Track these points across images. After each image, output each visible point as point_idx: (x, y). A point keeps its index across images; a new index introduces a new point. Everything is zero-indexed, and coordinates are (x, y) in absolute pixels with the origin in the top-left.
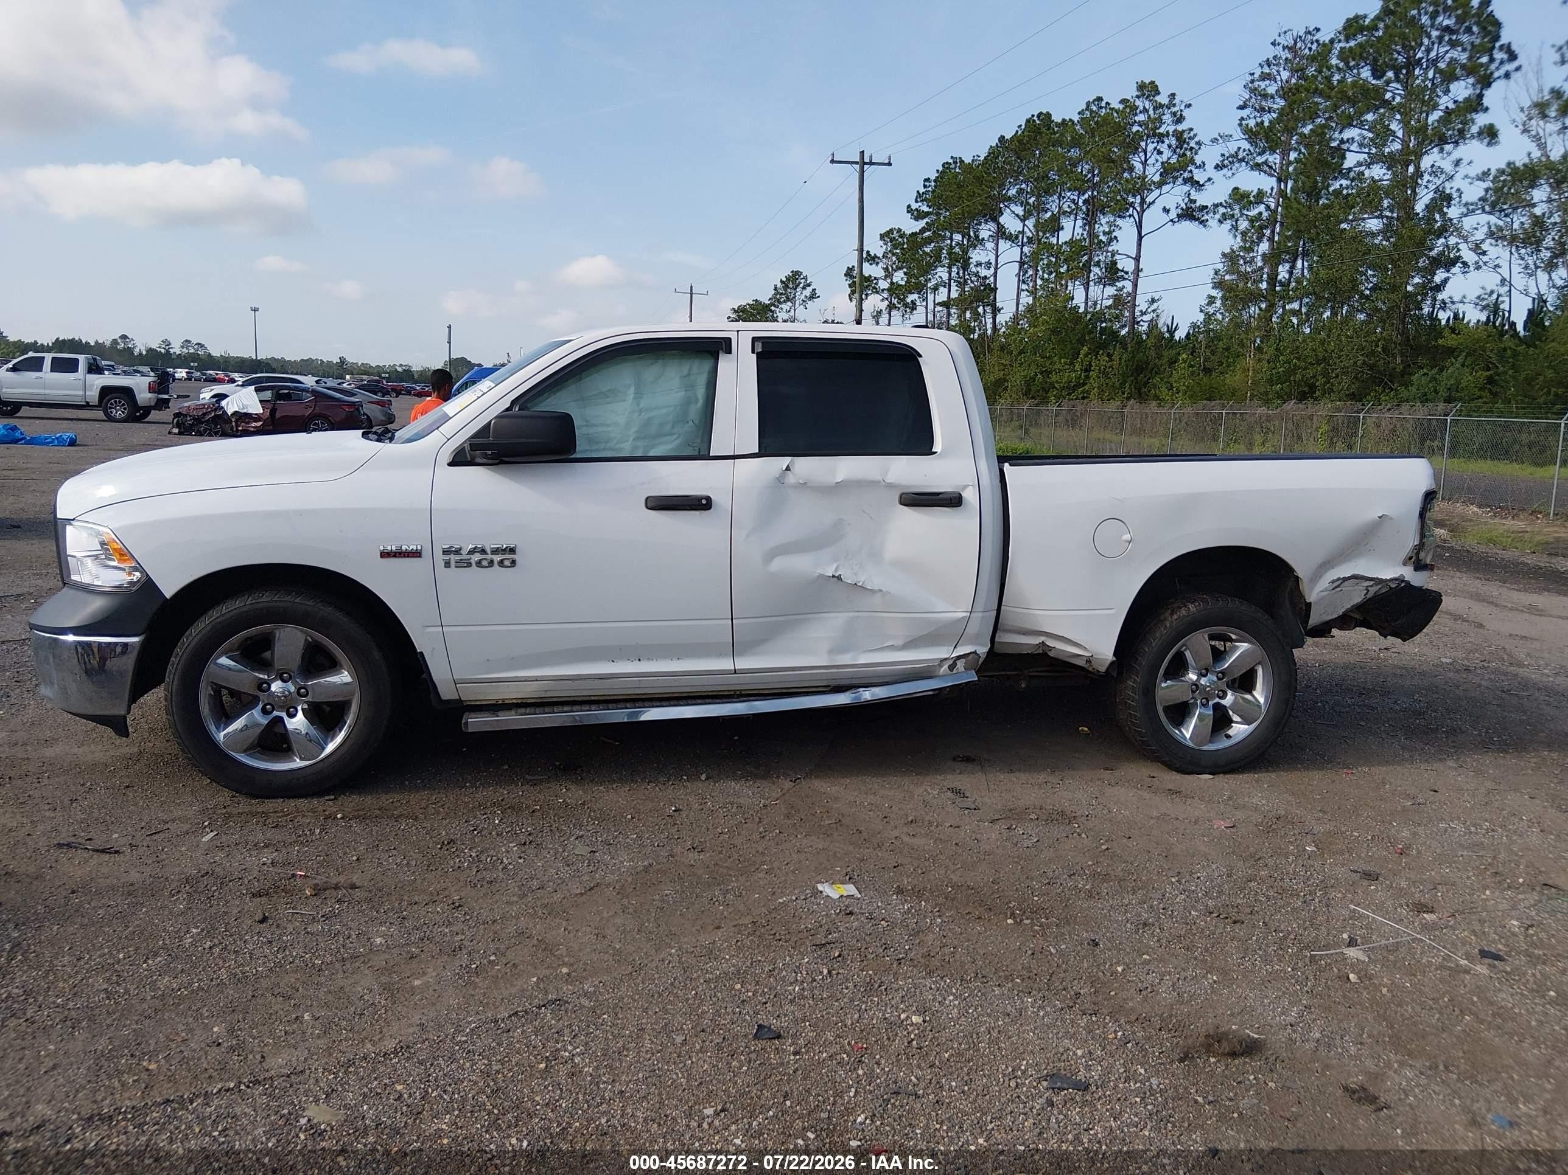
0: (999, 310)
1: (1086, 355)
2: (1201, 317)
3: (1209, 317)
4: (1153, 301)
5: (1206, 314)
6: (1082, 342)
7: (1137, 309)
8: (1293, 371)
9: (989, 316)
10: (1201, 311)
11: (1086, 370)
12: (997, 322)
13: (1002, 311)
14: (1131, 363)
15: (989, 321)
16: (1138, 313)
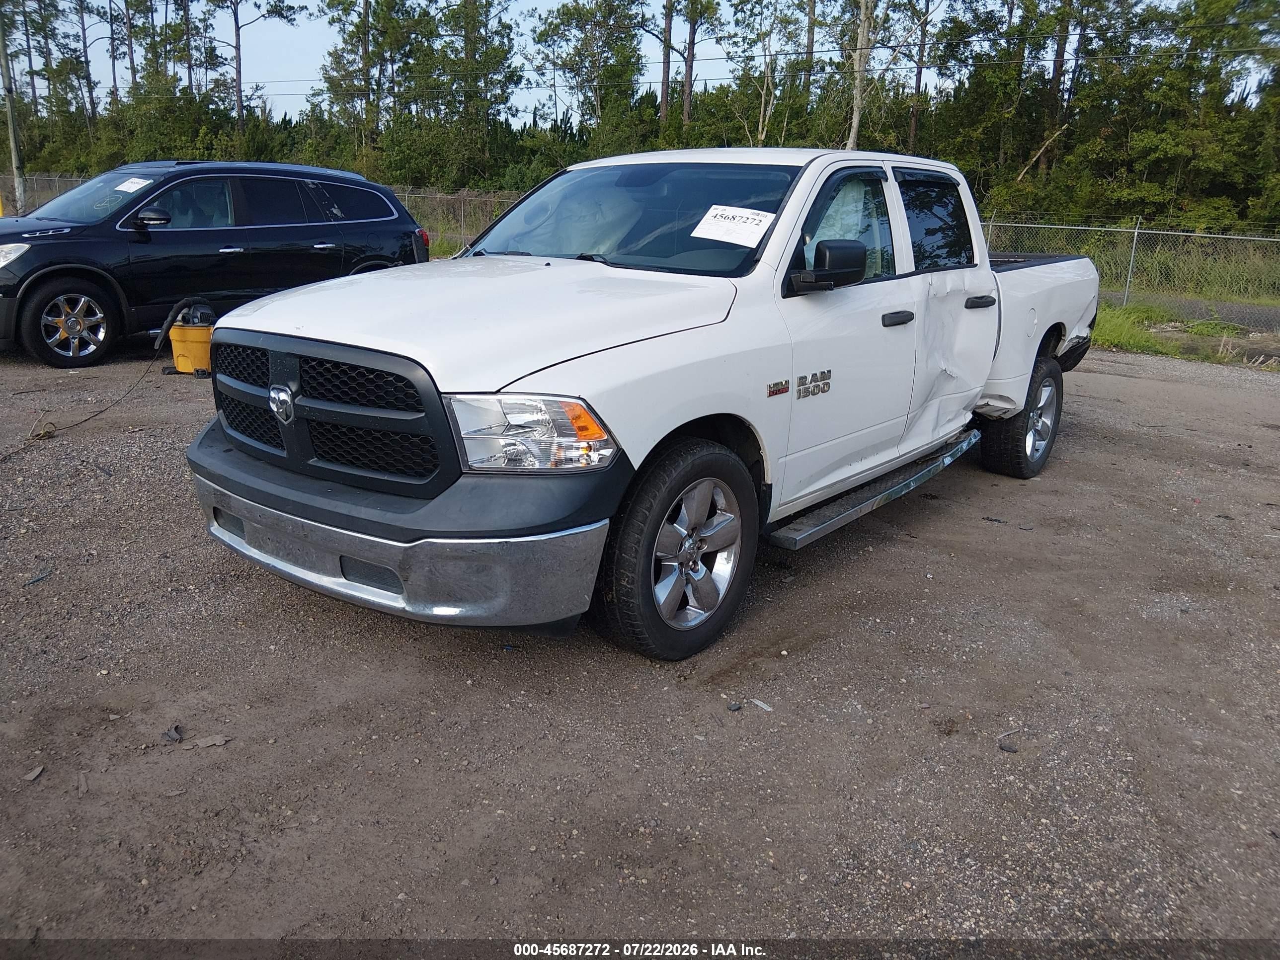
0: (96, 84)
1: (206, 134)
2: (308, 107)
3: (315, 106)
4: (257, 88)
5: (312, 104)
6: (199, 122)
7: (243, 94)
8: (408, 159)
9: (85, 90)
10: (308, 101)
11: (207, 149)
12: (94, 95)
13: (99, 86)
14: (251, 144)
15: (86, 95)
16: (244, 99)
